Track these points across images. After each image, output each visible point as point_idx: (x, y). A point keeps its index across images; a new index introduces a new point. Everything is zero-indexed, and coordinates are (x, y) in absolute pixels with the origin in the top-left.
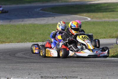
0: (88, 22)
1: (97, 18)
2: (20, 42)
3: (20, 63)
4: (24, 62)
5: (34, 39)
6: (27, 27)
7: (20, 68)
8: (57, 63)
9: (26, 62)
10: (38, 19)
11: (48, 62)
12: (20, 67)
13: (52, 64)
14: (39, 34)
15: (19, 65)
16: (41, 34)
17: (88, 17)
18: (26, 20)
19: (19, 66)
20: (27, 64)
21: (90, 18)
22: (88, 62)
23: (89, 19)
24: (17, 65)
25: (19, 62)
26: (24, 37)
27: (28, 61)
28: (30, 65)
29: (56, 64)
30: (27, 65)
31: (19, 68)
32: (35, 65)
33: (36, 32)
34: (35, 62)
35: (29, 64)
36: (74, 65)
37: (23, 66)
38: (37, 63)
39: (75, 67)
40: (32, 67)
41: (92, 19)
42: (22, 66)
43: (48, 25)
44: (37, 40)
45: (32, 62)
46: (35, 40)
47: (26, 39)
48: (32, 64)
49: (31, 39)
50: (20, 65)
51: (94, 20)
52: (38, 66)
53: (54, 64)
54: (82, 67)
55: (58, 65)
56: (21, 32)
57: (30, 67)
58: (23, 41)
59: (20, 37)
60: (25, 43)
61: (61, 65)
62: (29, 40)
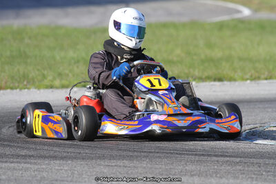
0: (242, 21)
1: (272, 8)
3: (5, 160)
4: (18, 156)
5: (54, 79)
6: (30, 38)
7: (3, 177)
9: (25, 157)
10: (71, 10)
12: (4, 174)
13: (113, 163)
14: (73, 61)
16: (78, 61)
17: (244, 4)
18: (30, 12)
20: (28, 163)
21: (249, 8)
22: (238, 160)
23: (246, 12)
26: (18, 70)
27: (30, 154)
28: (36, 167)
29: (126, 162)
30: (29, 166)
32: (55, 164)
33: (63, 54)
34: (55, 158)
35: (35, 163)
36: (190, 167)
37: (14, 169)
38: (62, 158)
39: (192, 176)
40: (45, 174)
41: (256, 11)
42: (9, 169)
44: (65, 82)
45: (44, 157)
46: (57, 83)
47: (25, 77)
48: (44, 164)
49: (44, 77)
50: (4, 165)
51: (264, 15)
52: (66, 168)
53: (120, 163)
54: (216, 173)
55: (135, 167)
56: (8, 53)
57: (36, 173)
58: (17, 85)
59: (4, 72)
60: (23, 91)
61: (145, 168)
62: (36, 80)
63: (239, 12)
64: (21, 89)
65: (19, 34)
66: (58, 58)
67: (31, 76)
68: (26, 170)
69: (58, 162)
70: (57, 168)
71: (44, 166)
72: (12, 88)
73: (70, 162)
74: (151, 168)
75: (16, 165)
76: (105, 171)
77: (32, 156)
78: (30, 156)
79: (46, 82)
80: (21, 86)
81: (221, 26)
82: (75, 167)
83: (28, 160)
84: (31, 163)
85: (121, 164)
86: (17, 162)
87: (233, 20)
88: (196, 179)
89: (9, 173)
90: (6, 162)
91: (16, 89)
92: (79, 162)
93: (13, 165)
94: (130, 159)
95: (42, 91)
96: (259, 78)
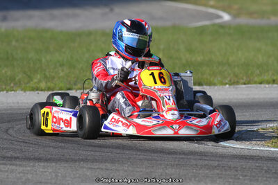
0: (222, 26)
1: (251, 14)
4: (4, 158)
5: (40, 81)
6: (17, 41)
8: (113, 161)
9: (11, 158)
11: (82, 160)
13: (96, 165)
14: (58, 64)
16: (63, 65)
17: (224, 10)
20: (14, 165)
21: (229, 13)
22: (216, 163)
23: (226, 17)
26: (6, 72)
27: (16, 156)
28: (21, 169)
29: (109, 165)
30: (14, 167)
32: (40, 167)
33: (48, 57)
34: (39, 159)
35: (21, 165)
36: (170, 171)
38: (47, 160)
40: (30, 176)
41: (235, 16)
43: (90, 34)
44: (50, 84)
45: (29, 159)
46: (43, 85)
47: (12, 79)
49: (30, 79)
51: (243, 20)
52: (50, 170)
53: (103, 166)
55: (116, 170)
57: (21, 175)
58: (4, 87)
60: (10, 92)
61: (126, 171)
62: (22, 82)
63: (219, 17)
64: (7, 91)
65: (6, 37)
67: (17, 78)
68: (12, 171)
69: (42, 164)
70: (41, 170)
71: (29, 169)
73: (54, 164)
74: (132, 171)
75: (2, 166)
76: (88, 173)
77: (18, 158)
78: (16, 158)
79: (32, 84)
80: (8, 88)
81: (202, 31)
82: (59, 169)
83: (14, 162)
84: (16, 165)
86: (3, 164)
87: (214, 25)
91: (3, 91)
92: (63, 164)
94: (112, 163)
95: (28, 92)
96: (237, 83)
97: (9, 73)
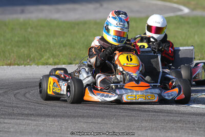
0: (183, 17)
2: (14, 65)
4: (23, 114)
5: (49, 58)
6: (32, 28)
7: (12, 130)
8: (102, 117)
9: (27, 115)
10: (61, 7)
11: (80, 116)
12: (13, 127)
13: (90, 120)
15: (9, 121)
16: (66, 46)
17: (184, 5)
18: (31, 8)
19: (11, 123)
20: (30, 120)
21: (188, 7)
23: (186, 10)
24: (6, 121)
25: (10, 115)
26: (24, 51)
27: (31, 113)
28: (35, 122)
29: (100, 120)
30: (30, 121)
31: (9, 128)
32: (49, 121)
33: (55, 40)
34: (48, 116)
35: (35, 120)
36: (145, 124)
37: (20, 124)
38: (54, 116)
39: (146, 130)
40: (41, 128)
41: (193, 10)
42: (16, 124)
43: (85, 23)
44: (56, 60)
45: (41, 115)
46: (51, 61)
47: (28, 56)
49: (42, 56)
50: (12, 121)
51: (199, 13)
52: (57, 124)
54: (163, 128)
55: (105, 123)
56: (17, 39)
57: (35, 127)
58: (22, 62)
59: (14, 53)
60: (27, 66)
61: (112, 124)
62: (35, 59)
63: (181, 10)
64: (25, 65)
65: (24, 25)
66: (51, 42)
67: (32, 56)
68: (28, 125)
69: (51, 119)
70: (50, 123)
71: (41, 122)
72: (18, 65)
73: (59, 119)
74: (117, 124)
75: (21, 121)
76: (85, 126)
77: (33, 115)
78: (31, 115)
79: (43, 60)
80: (25, 63)
82: (63, 123)
83: (30, 118)
84: (32, 120)
85: (96, 121)
86: (22, 119)
87: (177, 16)
88: (149, 133)
89: (16, 127)
90: (14, 119)
91: (21, 65)
92: (66, 119)
93: (19, 121)
94: (102, 118)
95: (40, 66)
97: (26, 52)
